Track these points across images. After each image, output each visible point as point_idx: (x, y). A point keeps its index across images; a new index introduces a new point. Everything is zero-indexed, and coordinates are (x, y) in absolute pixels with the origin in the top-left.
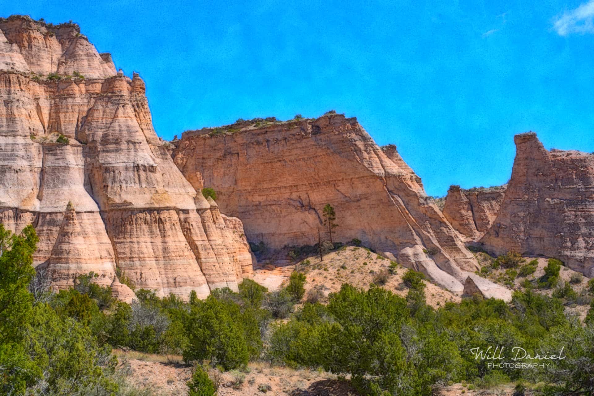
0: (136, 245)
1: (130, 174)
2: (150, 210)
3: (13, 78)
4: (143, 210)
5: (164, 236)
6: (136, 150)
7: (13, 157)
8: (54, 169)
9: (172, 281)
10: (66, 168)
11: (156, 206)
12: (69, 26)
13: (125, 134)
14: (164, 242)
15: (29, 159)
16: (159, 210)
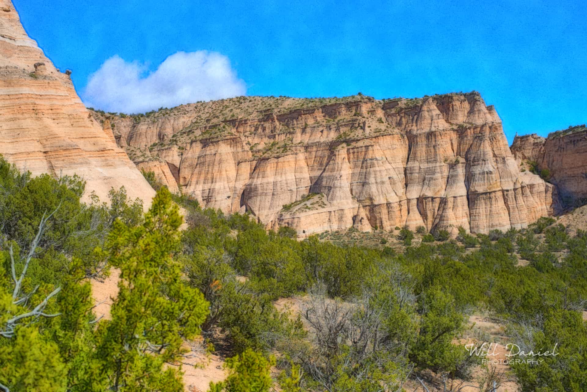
0: (478, 210)
1: (481, 176)
2: (486, 193)
3: (438, 133)
4: (482, 194)
5: (491, 205)
6: (485, 164)
7: (434, 173)
8: (452, 176)
9: (491, 225)
10: (456, 176)
11: (489, 191)
12: (473, 94)
13: (482, 156)
14: (491, 207)
15: (441, 172)
16: (490, 193)
